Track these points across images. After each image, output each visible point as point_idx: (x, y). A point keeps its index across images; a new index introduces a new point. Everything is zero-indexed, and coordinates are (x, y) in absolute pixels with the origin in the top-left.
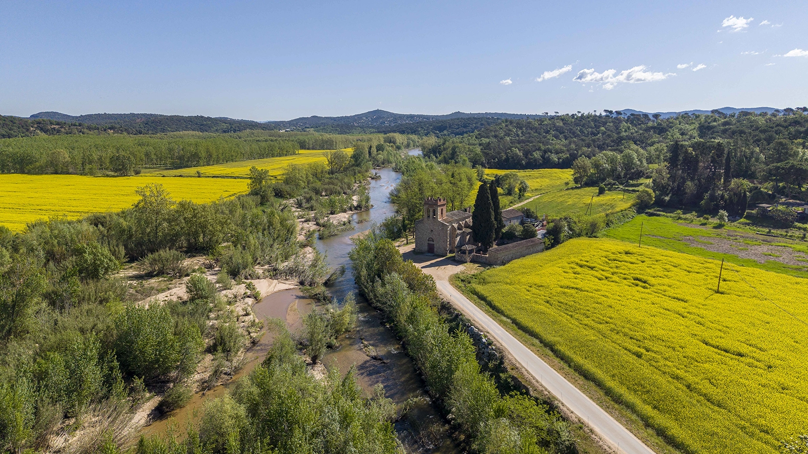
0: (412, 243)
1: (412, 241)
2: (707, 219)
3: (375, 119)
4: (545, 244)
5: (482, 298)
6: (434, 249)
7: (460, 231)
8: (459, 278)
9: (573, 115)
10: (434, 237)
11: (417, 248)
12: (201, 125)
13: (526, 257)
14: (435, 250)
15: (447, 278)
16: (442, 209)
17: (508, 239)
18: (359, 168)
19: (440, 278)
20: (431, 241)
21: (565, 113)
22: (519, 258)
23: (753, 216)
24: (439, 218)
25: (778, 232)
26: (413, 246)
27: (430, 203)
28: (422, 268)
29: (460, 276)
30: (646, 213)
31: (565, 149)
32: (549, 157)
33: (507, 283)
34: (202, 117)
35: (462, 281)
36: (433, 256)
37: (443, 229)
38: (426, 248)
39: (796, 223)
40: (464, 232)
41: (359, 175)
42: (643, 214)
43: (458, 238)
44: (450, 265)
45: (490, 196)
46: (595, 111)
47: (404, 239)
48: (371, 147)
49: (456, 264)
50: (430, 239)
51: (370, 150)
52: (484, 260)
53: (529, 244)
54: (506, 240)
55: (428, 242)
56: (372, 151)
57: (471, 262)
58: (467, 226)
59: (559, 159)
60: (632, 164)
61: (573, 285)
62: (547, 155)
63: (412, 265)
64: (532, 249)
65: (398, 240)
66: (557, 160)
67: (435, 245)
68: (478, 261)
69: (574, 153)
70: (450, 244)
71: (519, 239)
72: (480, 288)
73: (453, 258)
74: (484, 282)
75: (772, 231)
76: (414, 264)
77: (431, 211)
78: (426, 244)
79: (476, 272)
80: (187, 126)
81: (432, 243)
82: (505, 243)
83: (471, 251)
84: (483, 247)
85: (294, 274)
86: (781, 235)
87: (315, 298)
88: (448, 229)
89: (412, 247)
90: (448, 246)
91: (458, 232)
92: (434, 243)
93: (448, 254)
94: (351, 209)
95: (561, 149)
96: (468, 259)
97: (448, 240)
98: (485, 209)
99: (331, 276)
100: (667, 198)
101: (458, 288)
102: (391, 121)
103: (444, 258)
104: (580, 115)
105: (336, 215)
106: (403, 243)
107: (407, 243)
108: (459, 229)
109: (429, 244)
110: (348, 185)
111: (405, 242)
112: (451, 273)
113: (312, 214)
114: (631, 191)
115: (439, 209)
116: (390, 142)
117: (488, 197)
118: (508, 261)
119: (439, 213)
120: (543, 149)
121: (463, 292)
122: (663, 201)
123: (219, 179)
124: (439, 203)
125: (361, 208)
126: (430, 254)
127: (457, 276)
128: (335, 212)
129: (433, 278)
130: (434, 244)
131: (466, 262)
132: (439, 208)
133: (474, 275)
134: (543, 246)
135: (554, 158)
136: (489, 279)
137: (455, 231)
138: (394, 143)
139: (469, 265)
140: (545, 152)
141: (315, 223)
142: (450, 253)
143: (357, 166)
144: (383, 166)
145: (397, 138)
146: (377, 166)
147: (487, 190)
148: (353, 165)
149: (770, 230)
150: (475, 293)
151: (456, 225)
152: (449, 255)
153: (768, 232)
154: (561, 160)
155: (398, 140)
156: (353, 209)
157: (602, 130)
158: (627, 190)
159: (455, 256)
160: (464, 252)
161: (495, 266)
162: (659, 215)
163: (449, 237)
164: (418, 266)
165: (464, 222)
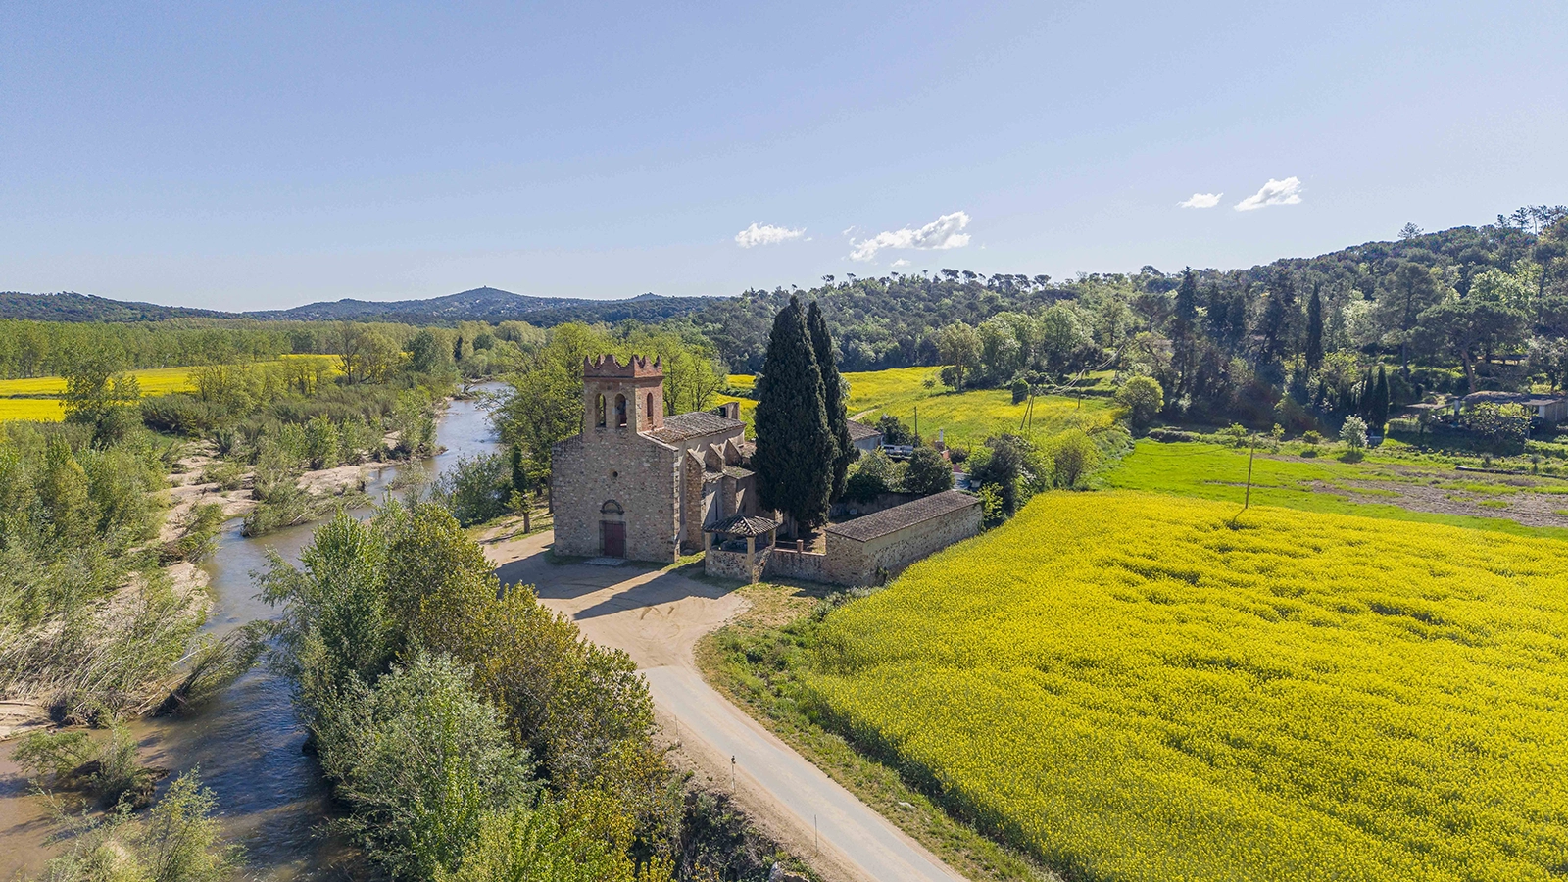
0: (545, 528)
1: (544, 522)
2: (1314, 441)
3: (479, 305)
4: (983, 509)
5: (874, 747)
6: (623, 541)
7: (716, 476)
8: (736, 647)
9: (883, 281)
10: (624, 497)
11: (560, 542)
12: (70, 312)
13: (950, 550)
14: (629, 543)
15: (691, 656)
16: (650, 397)
17: (862, 501)
18: (423, 375)
19: (662, 659)
20: (612, 511)
21: (867, 277)
22: (926, 556)
23: (1410, 433)
24: (639, 425)
25: (1511, 463)
26: (547, 538)
27: (604, 372)
28: (579, 616)
29: (742, 640)
30: (1154, 436)
31: (886, 332)
32: (856, 348)
33: (943, 661)
34: (75, 295)
35: (753, 658)
36: (623, 566)
37: (655, 466)
38: (593, 539)
39: (1531, 442)
40: (725, 478)
41: (421, 388)
42: (1146, 439)
43: (709, 499)
44: (689, 598)
45: (812, 349)
46: (925, 271)
47: (516, 518)
48: (460, 341)
49: (710, 588)
50: (612, 506)
51: (459, 347)
52: (811, 570)
53: (946, 511)
54: (855, 504)
55: (600, 517)
56: (462, 348)
57: (764, 579)
58: (735, 458)
59: (877, 353)
60: (1069, 338)
61: (1206, 653)
62: (851, 345)
63: (531, 604)
64: (953, 527)
65: (494, 521)
66: (874, 354)
67: (628, 528)
68: (787, 573)
69: (907, 340)
70: (682, 522)
71: (896, 497)
72: (842, 692)
73: (695, 571)
74: (848, 662)
75: (1493, 461)
76: (539, 602)
77: (611, 402)
78: (596, 526)
79: (794, 615)
80: (33, 312)
81: (616, 518)
82: (853, 512)
83: (762, 542)
84: (794, 526)
85: (46, 671)
86: (1523, 469)
87: (77, 789)
88: (677, 464)
89: (541, 541)
90: (677, 525)
91: (708, 476)
92: (624, 518)
93: (677, 556)
94: (376, 457)
95: (878, 334)
96: (755, 571)
97: (677, 505)
98: (799, 392)
99: (196, 673)
100: (1185, 402)
101: (747, 698)
102: (514, 309)
103: (663, 572)
104: (896, 279)
105: (327, 472)
106: (511, 531)
107: (527, 530)
108: (710, 468)
109: (604, 523)
110: (385, 406)
111: (521, 526)
112: (701, 629)
113: (250, 472)
114: (1085, 393)
115: (640, 394)
116: (508, 338)
117: (807, 353)
118: (897, 570)
119: (640, 409)
120: (842, 333)
121: (772, 717)
122: (1177, 408)
123: (24, 400)
124: (639, 373)
125: (408, 452)
126: (608, 561)
127: (730, 641)
128: (322, 462)
129: (632, 668)
130: (622, 524)
131: (747, 582)
132: (638, 392)
133: (791, 632)
134: (978, 517)
135: (868, 350)
136: (863, 646)
137: (699, 475)
138: (516, 339)
139: (758, 590)
140: (847, 338)
141: (249, 492)
142: (684, 551)
143: (419, 369)
144: (487, 377)
145: (522, 330)
146: (473, 378)
147: (801, 328)
148: (409, 368)
149: (1487, 460)
150: (825, 717)
151: (699, 456)
152: (681, 561)
153: (1483, 465)
154: (882, 355)
155: (524, 334)
156: (383, 455)
157: (947, 304)
158: (1075, 391)
159: (703, 560)
160: (738, 545)
161: (855, 590)
162: (1187, 439)
163: (682, 494)
164: (559, 609)
165: (724, 446)
